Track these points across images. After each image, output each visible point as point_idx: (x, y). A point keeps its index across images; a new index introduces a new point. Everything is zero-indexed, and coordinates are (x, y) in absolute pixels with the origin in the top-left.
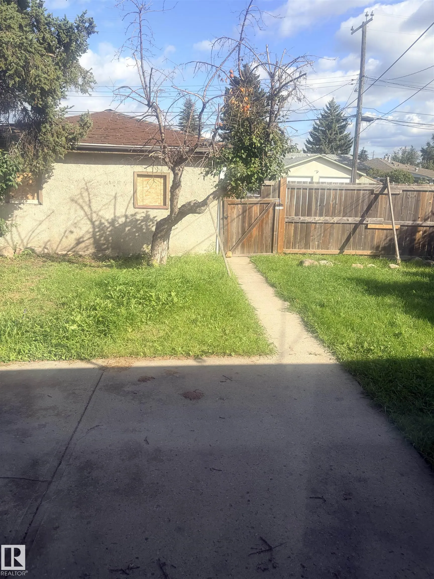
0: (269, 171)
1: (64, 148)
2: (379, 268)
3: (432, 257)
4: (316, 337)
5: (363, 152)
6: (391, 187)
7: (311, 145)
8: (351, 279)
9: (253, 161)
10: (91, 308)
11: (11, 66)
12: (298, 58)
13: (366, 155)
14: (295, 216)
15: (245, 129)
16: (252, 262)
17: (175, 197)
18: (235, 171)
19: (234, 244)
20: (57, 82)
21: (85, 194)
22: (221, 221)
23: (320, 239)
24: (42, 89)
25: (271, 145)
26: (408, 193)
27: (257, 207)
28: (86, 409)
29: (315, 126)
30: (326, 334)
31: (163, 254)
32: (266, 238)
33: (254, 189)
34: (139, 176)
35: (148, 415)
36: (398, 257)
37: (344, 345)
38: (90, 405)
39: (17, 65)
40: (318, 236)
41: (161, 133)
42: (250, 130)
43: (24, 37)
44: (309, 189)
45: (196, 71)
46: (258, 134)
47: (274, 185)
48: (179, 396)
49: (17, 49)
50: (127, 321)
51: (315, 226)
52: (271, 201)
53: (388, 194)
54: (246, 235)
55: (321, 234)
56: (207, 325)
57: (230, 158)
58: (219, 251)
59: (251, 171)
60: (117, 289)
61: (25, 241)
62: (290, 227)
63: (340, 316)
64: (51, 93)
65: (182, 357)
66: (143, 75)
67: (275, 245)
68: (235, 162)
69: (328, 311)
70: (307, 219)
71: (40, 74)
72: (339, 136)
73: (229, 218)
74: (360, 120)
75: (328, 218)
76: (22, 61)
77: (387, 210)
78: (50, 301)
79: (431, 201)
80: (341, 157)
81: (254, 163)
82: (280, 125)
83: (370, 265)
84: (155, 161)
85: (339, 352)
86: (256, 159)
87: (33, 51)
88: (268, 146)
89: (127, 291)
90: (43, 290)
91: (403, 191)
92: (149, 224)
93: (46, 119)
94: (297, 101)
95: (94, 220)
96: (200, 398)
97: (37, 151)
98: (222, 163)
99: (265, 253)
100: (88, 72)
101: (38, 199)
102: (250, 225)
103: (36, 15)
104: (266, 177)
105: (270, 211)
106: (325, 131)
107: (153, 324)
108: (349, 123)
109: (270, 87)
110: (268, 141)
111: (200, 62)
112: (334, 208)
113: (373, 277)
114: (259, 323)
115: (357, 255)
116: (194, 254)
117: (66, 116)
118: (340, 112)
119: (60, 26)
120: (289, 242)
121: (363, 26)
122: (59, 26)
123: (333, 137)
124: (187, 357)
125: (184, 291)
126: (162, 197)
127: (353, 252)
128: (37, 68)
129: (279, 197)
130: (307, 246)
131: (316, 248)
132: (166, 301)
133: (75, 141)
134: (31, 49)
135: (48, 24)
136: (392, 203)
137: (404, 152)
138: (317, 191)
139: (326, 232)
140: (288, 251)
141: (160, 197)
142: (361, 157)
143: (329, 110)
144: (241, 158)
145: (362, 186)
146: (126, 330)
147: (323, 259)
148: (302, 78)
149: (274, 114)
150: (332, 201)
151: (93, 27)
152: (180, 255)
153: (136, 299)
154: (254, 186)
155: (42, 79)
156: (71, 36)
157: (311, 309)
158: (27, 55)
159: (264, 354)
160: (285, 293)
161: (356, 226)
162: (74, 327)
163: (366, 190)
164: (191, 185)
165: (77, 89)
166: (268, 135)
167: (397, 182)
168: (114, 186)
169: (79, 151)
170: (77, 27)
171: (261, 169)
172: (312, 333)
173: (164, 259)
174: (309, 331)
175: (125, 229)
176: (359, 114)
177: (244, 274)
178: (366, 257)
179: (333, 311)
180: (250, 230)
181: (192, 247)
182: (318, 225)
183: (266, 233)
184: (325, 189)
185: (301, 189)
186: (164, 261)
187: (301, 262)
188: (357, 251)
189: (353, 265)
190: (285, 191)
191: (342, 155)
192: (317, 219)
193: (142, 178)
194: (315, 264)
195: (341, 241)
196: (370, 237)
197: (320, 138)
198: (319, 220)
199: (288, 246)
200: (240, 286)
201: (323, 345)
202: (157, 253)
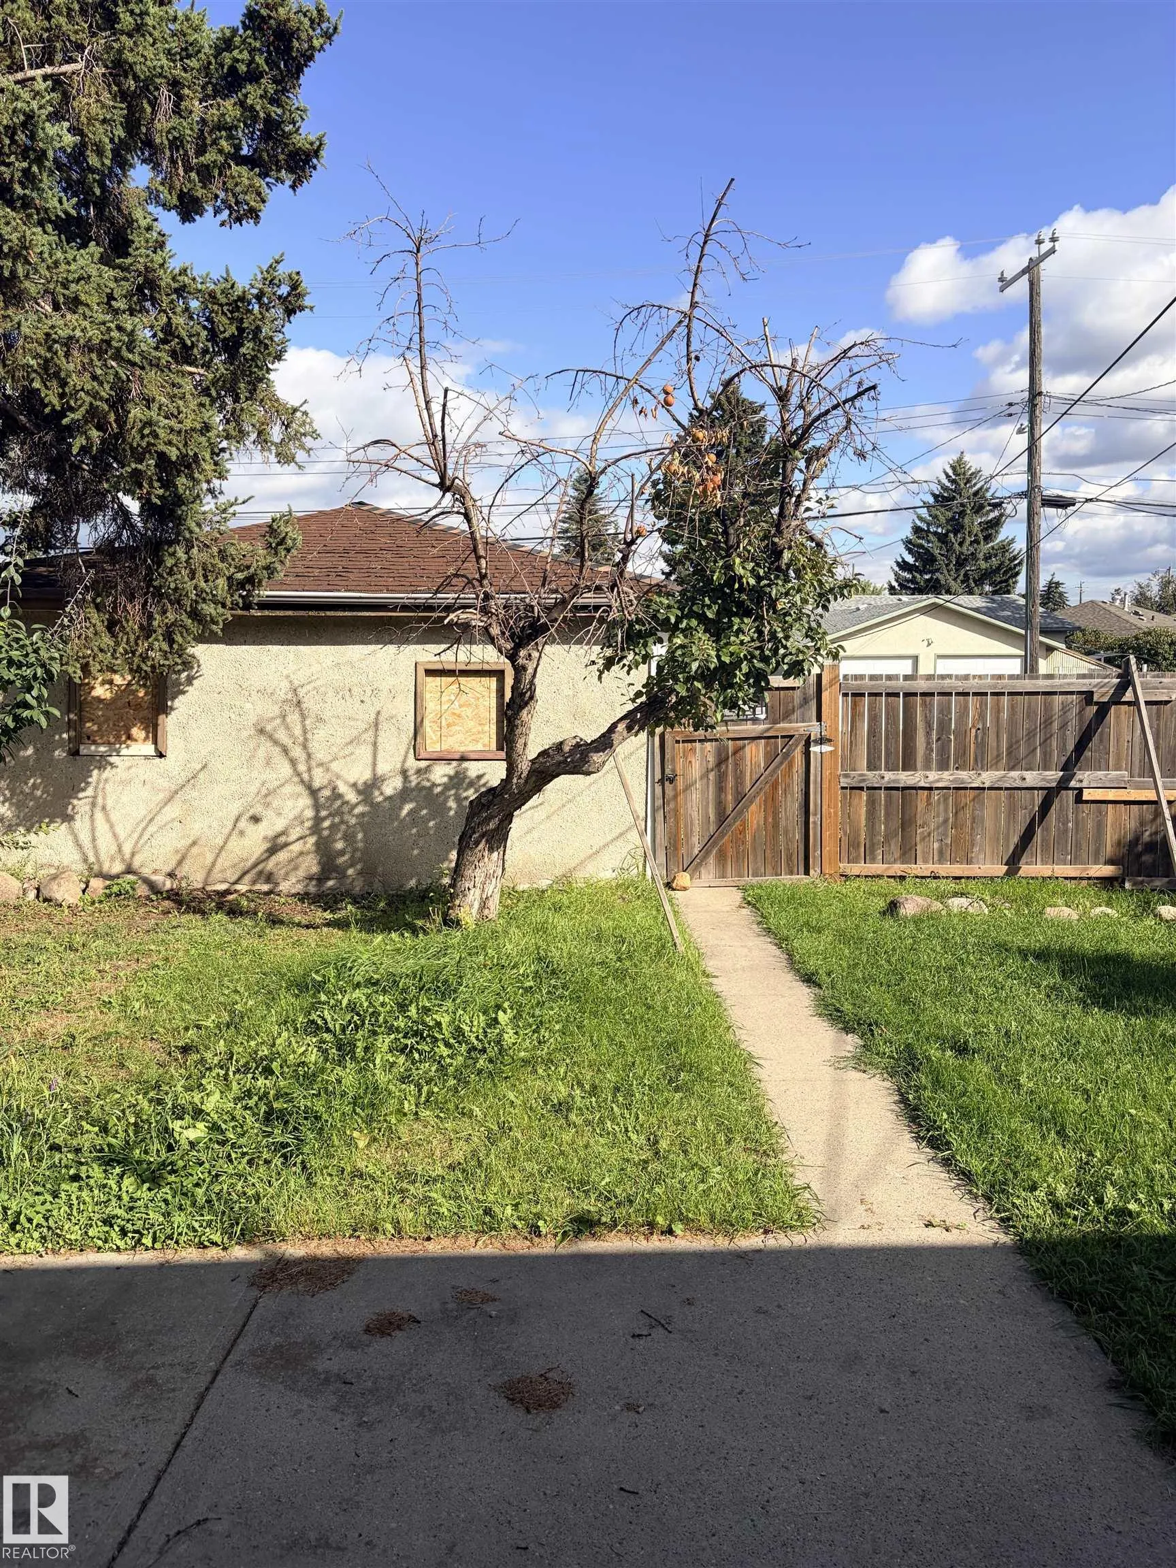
0: (782, 651)
1: (224, 606)
2: (1125, 919)
4: (947, 1163)
5: (1053, 586)
6: (1142, 683)
7: (910, 572)
8: (1042, 955)
9: (735, 627)
10: (257, 1068)
11: (76, 400)
12: (850, 348)
13: (1061, 594)
14: (869, 769)
15: (712, 539)
16: (749, 903)
17: (518, 732)
18: (683, 654)
19: (696, 851)
20: (203, 439)
21: (294, 718)
22: (658, 789)
23: (945, 835)
24: (162, 456)
25: (787, 580)
27: (757, 746)
28: (178, 1445)
29: (919, 523)
30: (977, 1149)
31: (489, 889)
32: (786, 832)
34: (430, 673)
35: (376, 1478)
37: (1037, 1193)
38: (194, 1433)
39: (95, 398)
40: (938, 828)
41: (478, 558)
42: (726, 542)
43: (113, 326)
44: (906, 695)
45: (575, 394)
46: (749, 552)
47: (803, 688)
48: (492, 1394)
49: (94, 356)
50: (354, 1111)
51: (929, 798)
52: (797, 729)
53: (1135, 703)
54: (729, 826)
55: (946, 821)
56: (601, 1121)
57: (673, 620)
58: (654, 871)
59: (732, 654)
60: (345, 1002)
61: (127, 849)
62: (855, 802)
63: (1019, 1086)
64: (189, 467)
65: (515, 1238)
66: (428, 409)
67: (814, 851)
68: (687, 632)
69: (980, 1068)
70: (905, 778)
71: (155, 417)
72: (985, 548)
73: (680, 779)
74: (1039, 504)
75: (965, 773)
76: (107, 386)
77: (1137, 750)
78: (152, 1039)
80: (993, 601)
81: (740, 631)
82: (810, 525)
83: (1098, 910)
84: (460, 634)
85: (1024, 1222)
86: (746, 620)
87: (137, 359)
88: (777, 584)
89: (371, 1010)
90: (137, 1005)
92: (465, 795)
93: (178, 534)
94: (855, 458)
95: (316, 784)
96: (559, 1406)
97: (150, 617)
98: (652, 633)
99: (786, 874)
100: (295, 410)
101: (155, 742)
102: (740, 797)
103: (146, 268)
104: (776, 668)
105: (794, 756)
106: (946, 535)
107: (437, 1117)
108: (1008, 512)
109: (779, 423)
110: (779, 569)
111: (585, 371)
112: (981, 745)
113: (1110, 948)
114: (766, 1110)
115: (1056, 878)
116: (583, 880)
117: (233, 524)
118: (981, 488)
119: (212, 295)
120: (853, 844)
121: (1031, 269)
122: (210, 295)
123: (967, 549)
124: (531, 1241)
125: (540, 1004)
126: (494, 727)
127: (1043, 870)
128: (148, 402)
129: (819, 719)
130: (908, 853)
131: (936, 858)
132: (481, 1041)
133: (253, 586)
134: (130, 356)
135: (181, 291)
136: (1151, 728)
137: (1165, 585)
138: (928, 699)
139: (961, 814)
140: (855, 869)
141: (486, 728)
142: (1048, 598)
143: (953, 481)
144: (702, 618)
145: (1056, 682)
146: (351, 1143)
147: (956, 894)
148: (865, 397)
149: (791, 496)
150: (974, 723)
151: (299, 296)
152: (544, 884)
153: (393, 1036)
154: (740, 694)
155: (161, 433)
156: (241, 321)
157: (929, 1059)
158: (120, 371)
159: (780, 1228)
160: (847, 1007)
161: (1050, 795)
162: (198, 1131)
163: (1072, 693)
164: (571, 693)
165: (266, 454)
166: (777, 553)
167: (1153, 663)
168: (362, 702)
169: (266, 613)
170: (259, 297)
171: (761, 648)
172: (932, 1148)
173: (491, 904)
174: (923, 1138)
175: (401, 808)
176: (1033, 489)
177: (723, 942)
178: (1084, 883)
179: (997, 1069)
180: (741, 813)
181: (577, 861)
182: (936, 796)
183: (787, 819)
184: (950, 694)
185: (880, 694)
186: (492, 908)
187: (892, 902)
188: (1056, 867)
189: (1048, 909)
190: (836, 703)
191: (997, 597)
192: (934, 777)
193: (438, 679)
194: (934, 909)
195: (1007, 839)
196: (1090, 825)
197: (932, 555)
198: (938, 781)
199: (854, 855)
200: (710, 980)
201: (970, 1192)
202: (471, 886)
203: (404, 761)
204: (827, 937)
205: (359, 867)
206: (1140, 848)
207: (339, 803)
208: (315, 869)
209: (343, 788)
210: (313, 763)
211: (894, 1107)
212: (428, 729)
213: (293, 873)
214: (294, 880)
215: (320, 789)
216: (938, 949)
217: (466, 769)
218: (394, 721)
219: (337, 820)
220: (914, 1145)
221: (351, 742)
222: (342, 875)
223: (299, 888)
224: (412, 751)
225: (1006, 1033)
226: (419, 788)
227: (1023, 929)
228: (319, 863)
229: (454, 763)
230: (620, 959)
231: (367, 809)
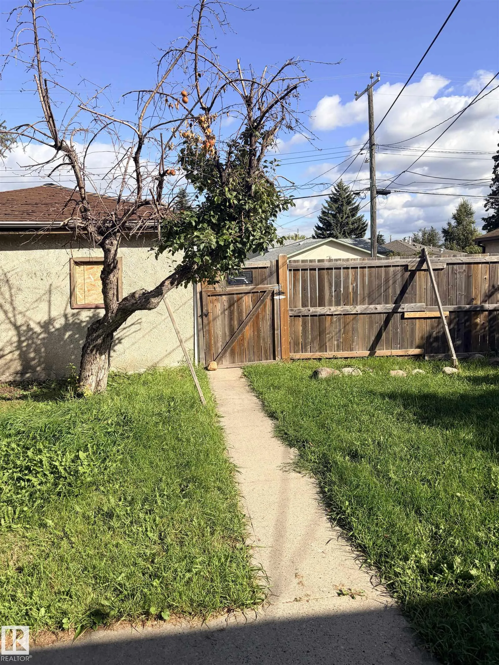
0: (251, 238)
2: (429, 375)
3: (497, 353)
5: (379, 237)
6: (430, 260)
7: (321, 230)
8: (392, 396)
9: (227, 227)
14: (303, 306)
16: (245, 376)
17: (109, 287)
19: (220, 350)
22: (200, 320)
23: (340, 337)
26: (455, 267)
27: (248, 297)
29: (324, 210)
30: (368, 528)
31: (101, 376)
32: (264, 339)
33: (230, 267)
34: (77, 263)
36: (454, 357)
37: (409, 562)
40: (336, 334)
44: (319, 269)
46: (233, 185)
47: (270, 267)
51: (331, 320)
52: (267, 288)
53: (428, 270)
54: (236, 337)
55: (340, 331)
56: (131, 525)
58: (199, 362)
59: (225, 240)
62: (297, 323)
65: (45, 634)
67: (278, 348)
70: (320, 310)
72: (352, 219)
73: (211, 315)
74: (375, 192)
75: (348, 307)
77: (429, 292)
79: (486, 277)
80: (356, 241)
83: (415, 371)
86: (233, 223)
88: (249, 203)
91: (448, 264)
95: (18, 324)
99: (264, 360)
102: (241, 323)
105: (266, 302)
106: (336, 214)
107: (25, 528)
110: (250, 196)
111: (143, 91)
112: (355, 293)
113: (426, 390)
114: (240, 505)
115: (393, 356)
116: (162, 368)
118: (349, 195)
120: (296, 344)
121: (368, 90)
123: (344, 220)
124: (56, 635)
127: (387, 352)
129: (278, 282)
130: (322, 347)
131: (336, 349)
132: (66, 471)
136: (436, 281)
137: (424, 234)
138: (330, 271)
139: (347, 327)
140: (297, 356)
143: (338, 191)
144: (209, 222)
145: (390, 261)
147: (346, 366)
148: (291, 94)
150: (352, 284)
152: (142, 371)
154: (230, 262)
157: (336, 463)
159: (239, 607)
160: (291, 432)
161: (389, 316)
163: (398, 266)
166: (248, 187)
168: (42, 279)
171: (240, 237)
172: (341, 526)
173: (102, 383)
174: (334, 519)
175: (64, 335)
176: (372, 186)
177: (230, 397)
178: (406, 358)
179: (375, 467)
180: (242, 330)
181: (159, 359)
182: (335, 319)
183: (264, 333)
184: (340, 268)
185: (307, 270)
186: (103, 385)
187: (315, 371)
188: (392, 351)
189: (391, 372)
190: (286, 275)
191: (357, 239)
192: (334, 309)
193: (82, 266)
194: (336, 374)
195: (369, 338)
196: (408, 328)
197: (330, 223)
198: (335, 311)
199: (296, 349)
200: (219, 419)
201: (365, 562)
202: (90, 374)
203: (65, 310)
204: (282, 392)
205: (43, 366)
206: (431, 340)
207: (31, 333)
208: (19, 368)
209: (33, 325)
210: (17, 313)
211: (317, 496)
212: (78, 293)
213: (7, 371)
214: (8, 374)
215: (20, 326)
216: (339, 395)
217: (99, 313)
218: (59, 289)
219: (30, 342)
220: (329, 525)
221: (37, 301)
222: (34, 370)
223: (11, 378)
224: (69, 305)
225: (378, 443)
226: (74, 323)
227: (381, 382)
228: (21, 365)
229: (92, 310)
230: (169, 411)
231: (46, 335)
